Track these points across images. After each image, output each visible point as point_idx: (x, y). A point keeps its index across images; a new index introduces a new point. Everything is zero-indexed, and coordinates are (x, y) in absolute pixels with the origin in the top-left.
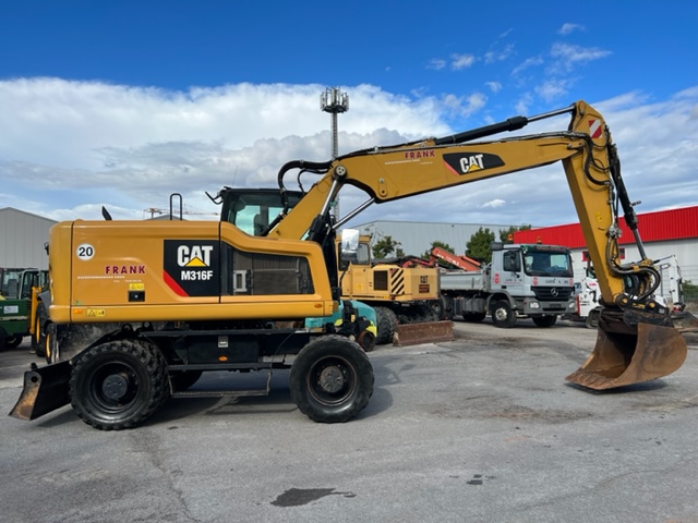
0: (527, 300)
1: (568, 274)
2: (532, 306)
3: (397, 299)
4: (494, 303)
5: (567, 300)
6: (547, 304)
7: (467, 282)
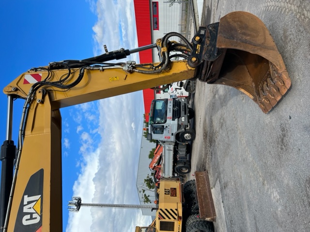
0: (180, 123)
1: (166, 101)
2: (183, 120)
3: (181, 215)
4: (181, 140)
5: (180, 102)
6: (182, 113)
7: (169, 153)
